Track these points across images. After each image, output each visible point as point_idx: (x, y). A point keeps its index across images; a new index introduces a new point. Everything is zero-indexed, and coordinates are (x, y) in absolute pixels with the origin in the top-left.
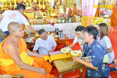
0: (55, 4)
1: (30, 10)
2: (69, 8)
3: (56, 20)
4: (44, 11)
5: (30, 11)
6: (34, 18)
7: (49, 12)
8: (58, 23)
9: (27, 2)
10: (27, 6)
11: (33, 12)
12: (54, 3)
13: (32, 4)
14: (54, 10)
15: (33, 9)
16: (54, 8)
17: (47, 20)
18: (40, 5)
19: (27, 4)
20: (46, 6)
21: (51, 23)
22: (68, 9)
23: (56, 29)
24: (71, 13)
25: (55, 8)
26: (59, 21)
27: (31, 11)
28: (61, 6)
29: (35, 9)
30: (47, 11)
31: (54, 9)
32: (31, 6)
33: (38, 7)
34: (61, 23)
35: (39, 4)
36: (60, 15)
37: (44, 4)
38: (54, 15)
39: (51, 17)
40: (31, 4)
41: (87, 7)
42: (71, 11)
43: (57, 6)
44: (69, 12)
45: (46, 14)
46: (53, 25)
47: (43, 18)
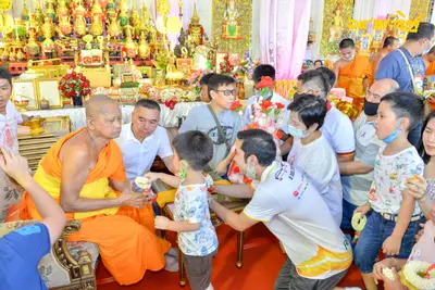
0: (181, 40)
1: (96, 59)
2: (224, 55)
3: (180, 90)
4: (145, 65)
5: (96, 64)
6: (112, 85)
7: (162, 66)
8: (187, 100)
9: (87, 33)
10: (89, 45)
11: (107, 66)
12: (179, 39)
13: (106, 40)
14: (178, 60)
15: (107, 56)
16: (178, 53)
17: (151, 90)
18: (130, 44)
19: (88, 38)
20: (152, 46)
21: (164, 100)
22: (220, 58)
23: (180, 120)
24: (228, 71)
25: (180, 53)
26: (192, 95)
27: (102, 62)
28: (203, 47)
29: (116, 57)
30: (155, 63)
31: (178, 57)
32: (101, 47)
33: (125, 49)
34: (198, 100)
35: (129, 39)
36: (193, 76)
37: (143, 41)
38: (178, 75)
39: (167, 82)
40: (101, 39)
41: (275, 51)
42: (228, 63)
43: (188, 49)
44: (222, 68)
45: (150, 74)
46: (172, 109)
47: (140, 86)
